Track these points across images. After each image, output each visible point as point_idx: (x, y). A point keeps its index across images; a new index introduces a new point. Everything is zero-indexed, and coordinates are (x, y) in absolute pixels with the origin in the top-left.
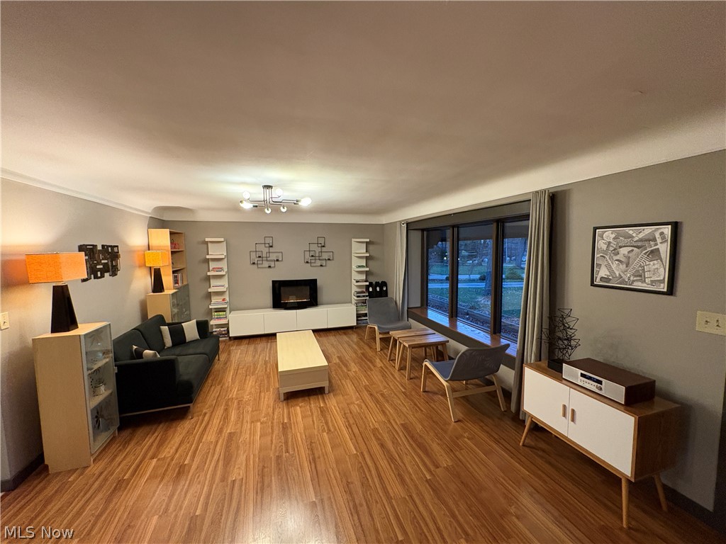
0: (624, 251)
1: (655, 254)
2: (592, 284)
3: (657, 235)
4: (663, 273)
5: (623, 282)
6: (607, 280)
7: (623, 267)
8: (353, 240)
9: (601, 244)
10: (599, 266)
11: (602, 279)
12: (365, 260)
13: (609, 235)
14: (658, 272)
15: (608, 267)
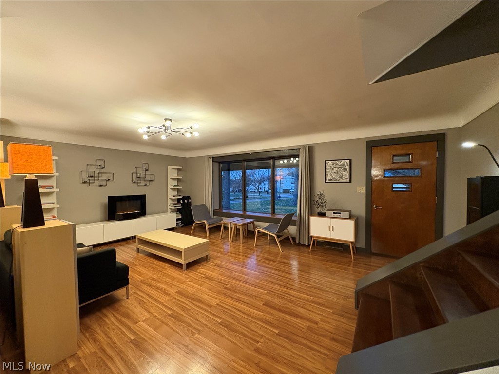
0: (336, 169)
1: (345, 169)
2: (326, 182)
3: (346, 163)
4: (348, 176)
5: (336, 180)
6: (331, 180)
7: (336, 174)
8: (169, 167)
9: (328, 167)
10: (328, 175)
11: (329, 180)
12: (177, 181)
13: (330, 163)
14: (346, 175)
15: (331, 175)
